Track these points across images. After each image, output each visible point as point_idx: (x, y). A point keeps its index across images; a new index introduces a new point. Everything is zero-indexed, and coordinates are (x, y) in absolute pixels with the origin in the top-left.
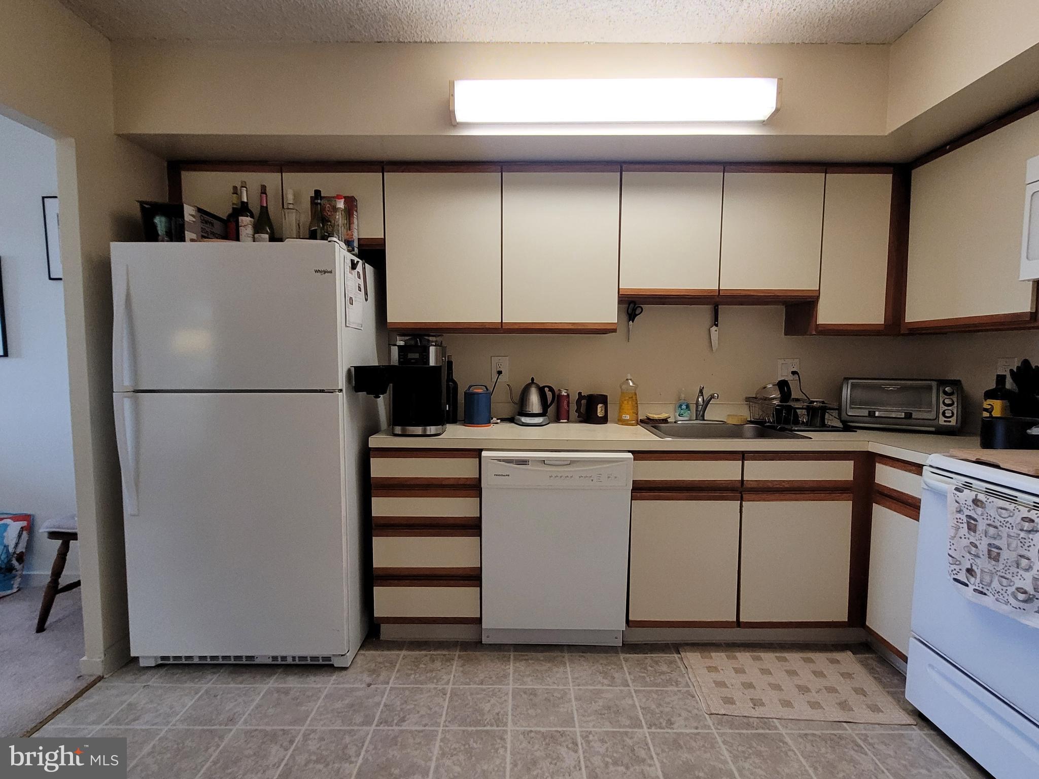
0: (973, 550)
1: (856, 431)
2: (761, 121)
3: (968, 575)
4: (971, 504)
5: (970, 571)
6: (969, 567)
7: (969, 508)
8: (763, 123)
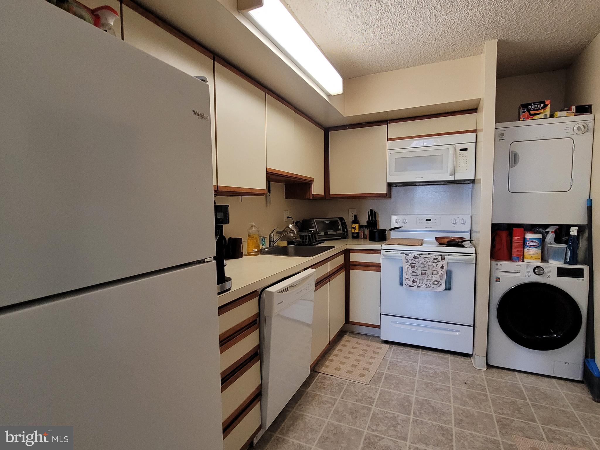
0: (414, 274)
1: (325, 242)
2: (328, 93)
3: (413, 283)
4: (413, 258)
5: (413, 281)
6: (413, 280)
7: (412, 260)
8: (329, 95)
